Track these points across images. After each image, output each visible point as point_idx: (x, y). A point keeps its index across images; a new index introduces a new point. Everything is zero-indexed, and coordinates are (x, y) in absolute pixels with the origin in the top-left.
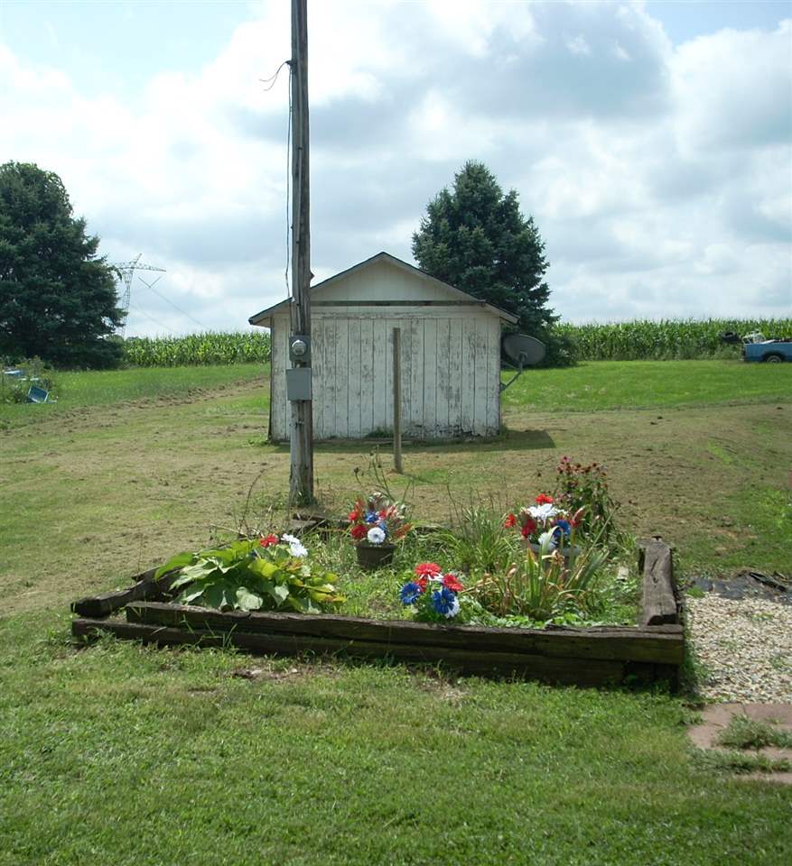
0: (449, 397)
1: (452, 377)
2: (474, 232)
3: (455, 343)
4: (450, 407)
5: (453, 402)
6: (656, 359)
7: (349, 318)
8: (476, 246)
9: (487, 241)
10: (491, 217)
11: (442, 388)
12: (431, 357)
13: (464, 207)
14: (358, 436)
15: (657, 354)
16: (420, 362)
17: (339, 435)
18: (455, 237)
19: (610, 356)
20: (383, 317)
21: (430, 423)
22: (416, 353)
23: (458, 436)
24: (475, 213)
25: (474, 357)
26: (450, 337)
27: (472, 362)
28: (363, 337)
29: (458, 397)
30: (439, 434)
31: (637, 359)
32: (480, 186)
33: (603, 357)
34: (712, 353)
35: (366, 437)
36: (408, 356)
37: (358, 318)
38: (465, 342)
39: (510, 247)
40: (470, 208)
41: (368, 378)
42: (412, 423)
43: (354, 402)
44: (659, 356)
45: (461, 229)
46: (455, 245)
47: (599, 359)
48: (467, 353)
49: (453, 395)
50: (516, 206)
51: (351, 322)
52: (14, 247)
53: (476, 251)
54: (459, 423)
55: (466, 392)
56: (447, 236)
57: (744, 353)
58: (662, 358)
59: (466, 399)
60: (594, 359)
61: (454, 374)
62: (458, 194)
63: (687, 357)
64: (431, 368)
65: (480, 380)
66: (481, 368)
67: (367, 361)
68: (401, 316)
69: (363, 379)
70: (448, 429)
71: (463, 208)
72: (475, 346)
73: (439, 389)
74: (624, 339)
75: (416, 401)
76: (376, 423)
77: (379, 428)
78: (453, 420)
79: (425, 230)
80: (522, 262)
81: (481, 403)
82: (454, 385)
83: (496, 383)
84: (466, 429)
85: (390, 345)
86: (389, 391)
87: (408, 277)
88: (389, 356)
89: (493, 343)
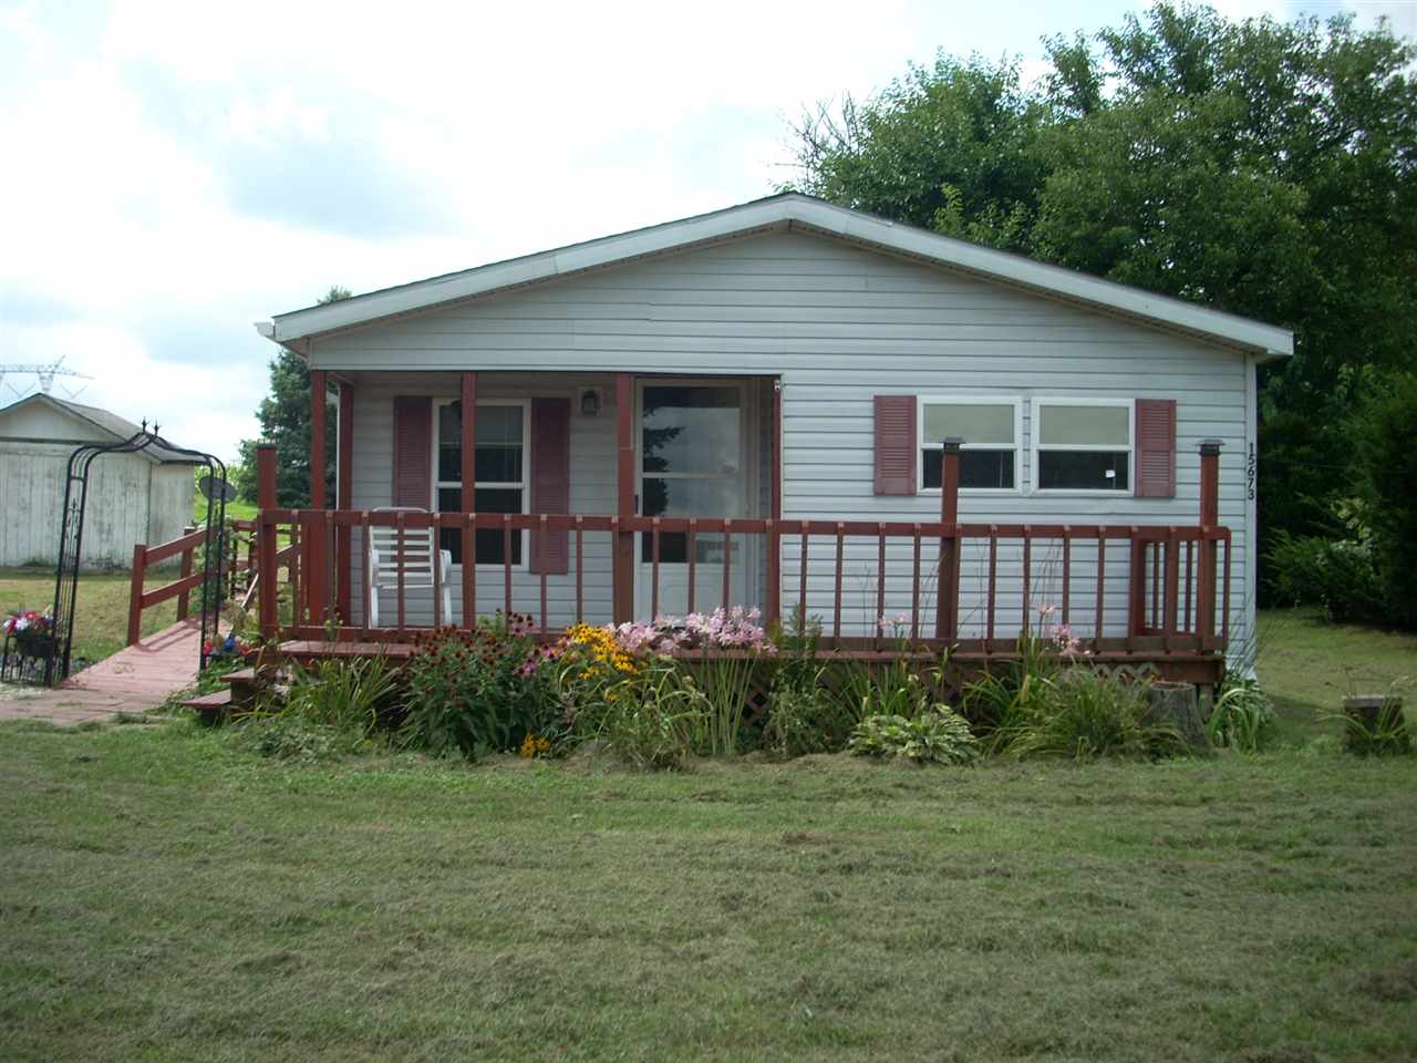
0: (101, 531)
1: (105, 514)
3: (107, 481)
4: (101, 540)
5: (104, 536)
7: (9, 453)
11: (95, 523)
14: (14, 565)
20: (40, 454)
23: (108, 568)
25: (125, 494)
26: (102, 475)
27: (123, 498)
28: (23, 471)
29: (109, 532)
30: (90, 565)
35: (24, 566)
37: (18, 454)
38: (117, 479)
41: (26, 511)
43: (12, 533)
48: (118, 488)
49: (105, 531)
51: (11, 457)
54: (109, 556)
55: (117, 527)
59: (117, 534)
61: (106, 509)
65: (130, 516)
66: (131, 505)
67: (26, 495)
68: (57, 453)
69: (21, 513)
70: (99, 561)
72: (126, 484)
73: (91, 524)
76: (32, 554)
77: (34, 558)
78: (104, 554)
79: (282, 360)
82: (106, 520)
83: (143, 521)
84: (116, 562)
85: (47, 480)
86: (45, 523)
87: (66, 417)
88: (46, 491)
89: (143, 482)
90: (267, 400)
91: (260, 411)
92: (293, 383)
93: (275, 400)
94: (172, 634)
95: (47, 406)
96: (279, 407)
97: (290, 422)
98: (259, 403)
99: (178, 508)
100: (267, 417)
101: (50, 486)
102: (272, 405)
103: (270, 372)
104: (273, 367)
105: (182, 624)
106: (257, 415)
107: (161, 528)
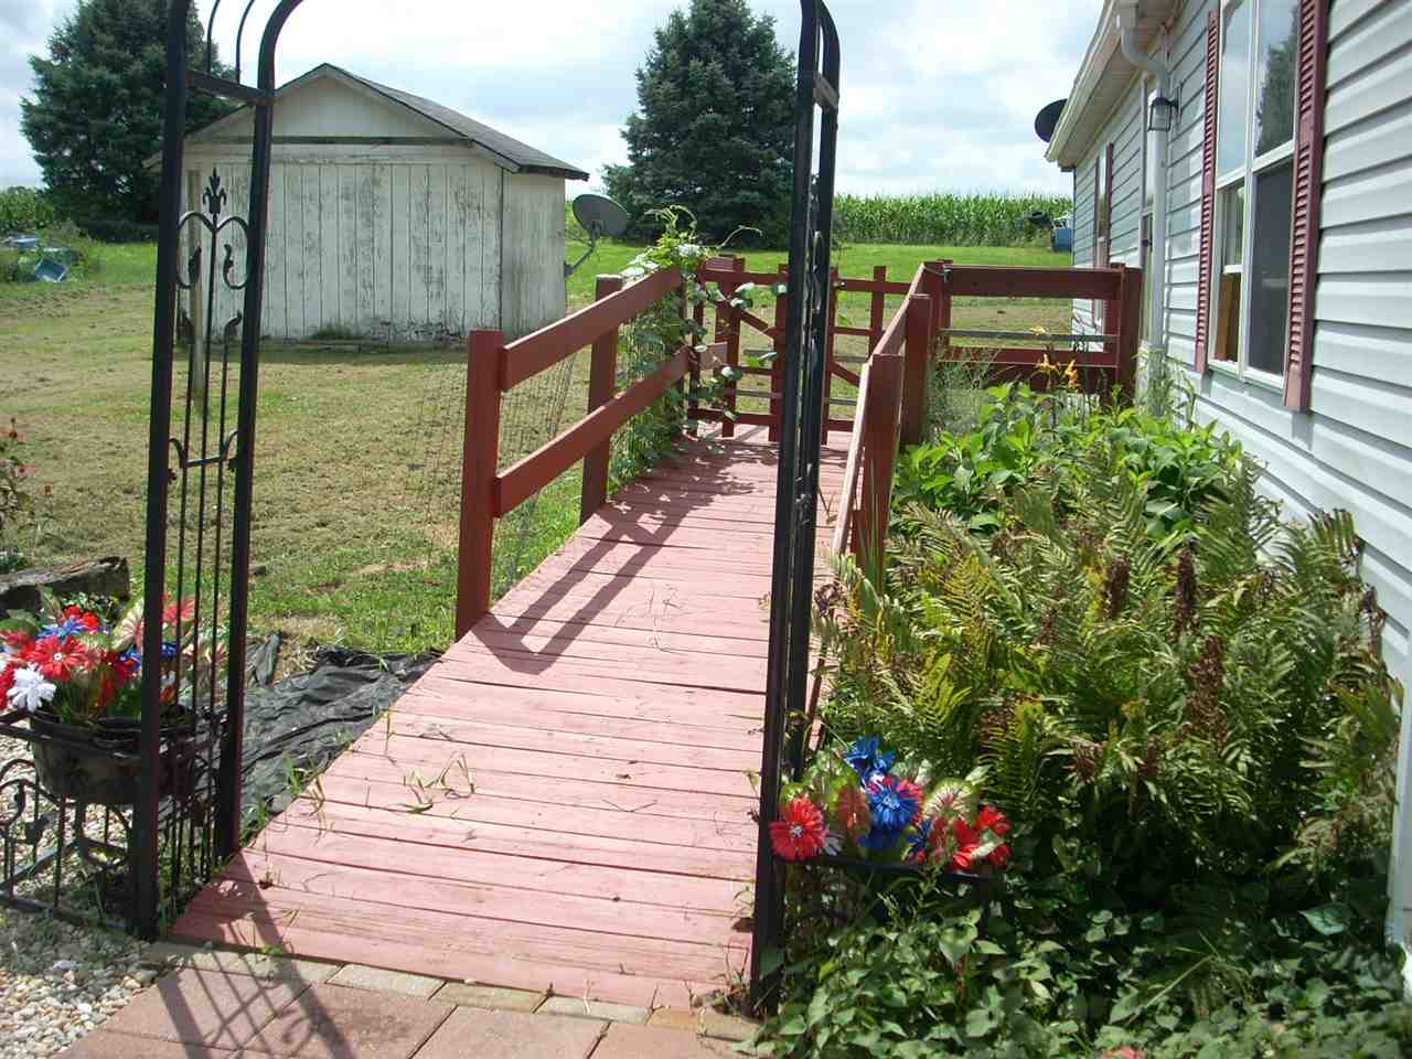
0: (428, 282)
1: (433, 253)
2: (708, 68)
3: (435, 201)
4: (430, 296)
5: (434, 289)
6: (956, 245)
7: (284, 163)
8: (712, 87)
9: (726, 81)
10: (735, 49)
11: (419, 268)
12: (401, 220)
13: (701, 36)
14: (300, 336)
15: (958, 238)
16: (387, 228)
17: (273, 335)
18: (686, 75)
19: (899, 239)
20: (332, 161)
21: (401, 319)
22: (381, 216)
23: (441, 339)
24: (714, 43)
25: (463, 222)
26: (428, 193)
27: (460, 229)
28: (306, 192)
29: (441, 282)
30: (414, 336)
31: (932, 243)
32: (723, 7)
33: (889, 239)
34: (1029, 240)
35: (314, 337)
36: (369, 220)
37: (297, 163)
38: (451, 199)
39: (756, 90)
40: (708, 36)
41: (313, 252)
42: (376, 318)
43: (294, 286)
44: (961, 240)
45: (693, 63)
46: (685, 84)
47: (884, 242)
48: (453, 214)
49: (434, 280)
50: (771, 36)
51: (289, 168)
52: (115, 77)
53: (712, 93)
54: (442, 320)
55: (453, 274)
56: (677, 72)
57: (1053, 240)
58: (966, 242)
59: (453, 285)
60: (877, 242)
61: (435, 246)
62: (693, 16)
63: (997, 243)
64: (402, 240)
65: (472, 255)
66: (474, 239)
67: (311, 225)
68: (358, 160)
69: (306, 254)
70: (427, 328)
71: (699, 36)
72: (465, 206)
73: (414, 272)
74: (919, 218)
75: (381, 287)
76: (326, 319)
77: (329, 325)
78: (434, 317)
79: (652, 65)
80: (772, 110)
81: (473, 292)
82: (435, 263)
83: (494, 262)
84: (452, 329)
85: (343, 203)
86: (343, 272)
87: (369, 102)
88: (343, 220)
89: (491, 201)
90: (634, 116)
91: (627, 129)
92: (667, 94)
93: (642, 117)
94: (580, 571)
95: (337, 84)
96: (649, 124)
97: (663, 143)
98: (624, 120)
99: (544, 245)
100: (635, 137)
101: (348, 211)
102: (641, 122)
103: (636, 83)
104: (640, 76)
105: (598, 526)
106: (624, 135)
107: (520, 272)
